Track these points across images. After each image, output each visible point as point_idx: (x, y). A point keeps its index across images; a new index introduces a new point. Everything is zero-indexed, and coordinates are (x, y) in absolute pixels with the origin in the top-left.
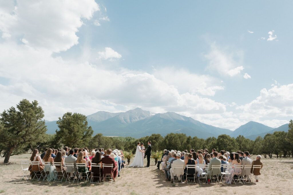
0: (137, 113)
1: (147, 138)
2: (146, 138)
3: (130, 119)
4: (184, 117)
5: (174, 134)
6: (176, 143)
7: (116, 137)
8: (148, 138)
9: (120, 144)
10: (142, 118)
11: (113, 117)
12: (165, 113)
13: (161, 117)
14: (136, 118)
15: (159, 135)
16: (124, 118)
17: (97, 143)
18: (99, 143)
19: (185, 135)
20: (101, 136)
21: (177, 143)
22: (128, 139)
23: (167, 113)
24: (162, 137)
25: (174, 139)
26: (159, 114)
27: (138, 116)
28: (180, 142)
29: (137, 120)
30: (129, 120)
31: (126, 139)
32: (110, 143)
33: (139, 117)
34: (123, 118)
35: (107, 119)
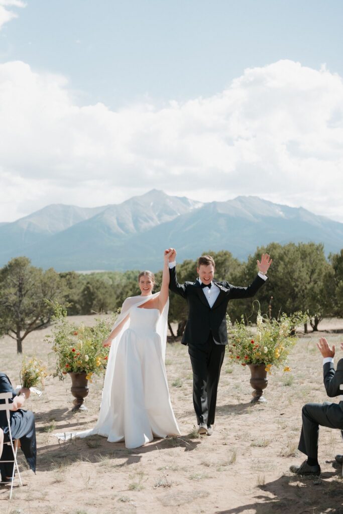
0: (152, 204)
1: (185, 267)
2: (182, 266)
3: (136, 222)
4: (284, 208)
5: (280, 247)
6: (292, 278)
7: (98, 274)
8: (190, 266)
9: (103, 291)
10: (167, 218)
11: (87, 218)
12: (229, 201)
13: (220, 211)
14: (152, 219)
15: (225, 254)
16: (117, 219)
17: (13, 290)
18: (20, 291)
19: (319, 249)
20: (24, 265)
21: (296, 275)
22: (132, 276)
23: (235, 199)
24: (236, 260)
25: (282, 263)
26: (214, 203)
27: (157, 214)
28: (305, 275)
29: (155, 222)
30: (131, 226)
31: (125, 278)
32: (58, 288)
33: (159, 216)
34: (115, 221)
35: (71, 224)
